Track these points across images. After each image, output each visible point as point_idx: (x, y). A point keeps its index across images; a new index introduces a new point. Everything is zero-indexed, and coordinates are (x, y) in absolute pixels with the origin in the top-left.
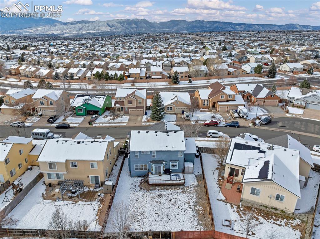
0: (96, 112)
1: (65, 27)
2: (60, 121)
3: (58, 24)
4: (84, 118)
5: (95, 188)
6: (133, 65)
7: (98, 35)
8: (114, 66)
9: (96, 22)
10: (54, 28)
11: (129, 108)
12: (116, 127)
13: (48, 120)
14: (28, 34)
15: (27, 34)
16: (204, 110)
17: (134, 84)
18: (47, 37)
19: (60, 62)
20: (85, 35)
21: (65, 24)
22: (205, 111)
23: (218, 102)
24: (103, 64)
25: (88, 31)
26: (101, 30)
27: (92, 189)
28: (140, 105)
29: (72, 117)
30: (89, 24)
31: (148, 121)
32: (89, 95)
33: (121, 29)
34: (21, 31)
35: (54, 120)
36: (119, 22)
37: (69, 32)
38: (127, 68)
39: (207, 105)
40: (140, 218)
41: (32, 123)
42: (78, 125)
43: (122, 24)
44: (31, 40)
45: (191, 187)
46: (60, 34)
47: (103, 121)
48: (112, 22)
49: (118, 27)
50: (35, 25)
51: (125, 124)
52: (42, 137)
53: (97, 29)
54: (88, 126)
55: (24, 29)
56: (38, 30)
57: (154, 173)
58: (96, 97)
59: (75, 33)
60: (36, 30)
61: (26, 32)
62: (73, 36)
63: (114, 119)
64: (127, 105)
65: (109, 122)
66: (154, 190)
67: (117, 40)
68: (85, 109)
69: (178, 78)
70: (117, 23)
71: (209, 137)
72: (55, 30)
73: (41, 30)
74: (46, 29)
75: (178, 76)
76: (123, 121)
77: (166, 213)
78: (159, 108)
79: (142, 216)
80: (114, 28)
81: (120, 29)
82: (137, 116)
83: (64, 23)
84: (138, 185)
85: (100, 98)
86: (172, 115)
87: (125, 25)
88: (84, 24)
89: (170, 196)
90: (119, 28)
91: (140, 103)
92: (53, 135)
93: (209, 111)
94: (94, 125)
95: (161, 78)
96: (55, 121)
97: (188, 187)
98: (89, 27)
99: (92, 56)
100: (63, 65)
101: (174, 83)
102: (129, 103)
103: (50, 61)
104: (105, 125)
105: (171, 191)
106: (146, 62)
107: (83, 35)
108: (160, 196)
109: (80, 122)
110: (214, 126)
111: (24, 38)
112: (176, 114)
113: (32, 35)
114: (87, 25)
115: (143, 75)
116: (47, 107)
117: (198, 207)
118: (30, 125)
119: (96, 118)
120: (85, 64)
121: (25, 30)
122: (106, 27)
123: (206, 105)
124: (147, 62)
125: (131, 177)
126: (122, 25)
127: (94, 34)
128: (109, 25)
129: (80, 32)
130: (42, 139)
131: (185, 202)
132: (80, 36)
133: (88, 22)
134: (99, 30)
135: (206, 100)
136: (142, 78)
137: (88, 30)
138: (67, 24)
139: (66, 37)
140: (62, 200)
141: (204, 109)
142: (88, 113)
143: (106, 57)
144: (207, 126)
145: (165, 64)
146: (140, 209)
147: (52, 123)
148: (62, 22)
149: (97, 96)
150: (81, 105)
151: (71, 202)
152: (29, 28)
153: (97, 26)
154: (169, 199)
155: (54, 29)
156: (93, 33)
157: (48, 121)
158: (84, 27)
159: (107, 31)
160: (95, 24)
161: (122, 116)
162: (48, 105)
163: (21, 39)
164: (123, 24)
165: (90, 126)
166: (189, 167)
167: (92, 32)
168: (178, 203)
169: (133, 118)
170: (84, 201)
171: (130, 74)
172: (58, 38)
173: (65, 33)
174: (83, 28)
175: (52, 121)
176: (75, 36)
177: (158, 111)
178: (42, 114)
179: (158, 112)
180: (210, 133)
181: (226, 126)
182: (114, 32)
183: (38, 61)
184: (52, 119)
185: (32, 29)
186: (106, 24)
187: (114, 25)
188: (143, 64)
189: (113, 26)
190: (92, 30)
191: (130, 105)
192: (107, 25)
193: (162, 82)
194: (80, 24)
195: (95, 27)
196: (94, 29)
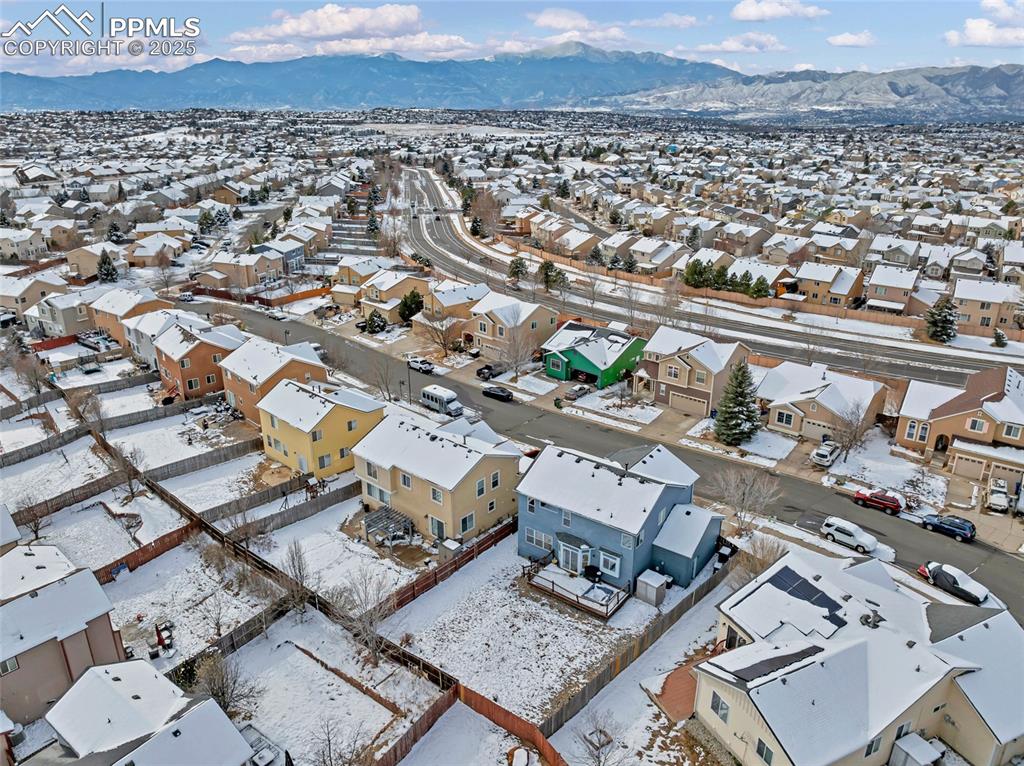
0: (591, 379)
1: (746, 89)
2: (503, 379)
3: (727, 82)
4: (557, 385)
5: (433, 546)
6: (842, 248)
7: (849, 122)
8: (782, 243)
9: (852, 75)
10: (711, 93)
11: (670, 387)
12: (608, 430)
13: (481, 370)
14: (638, 107)
15: (633, 110)
16: (902, 453)
17: (794, 315)
18: (683, 120)
19: (641, 211)
20: (805, 118)
21: (748, 81)
22: (904, 456)
23: (955, 437)
24: (750, 235)
25: (816, 107)
26: (863, 105)
27: (426, 546)
28: (700, 386)
29: (534, 376)
30: (826, 83)
31: (704, 438)
32: (594, 330)
33: (939, 101)
34: (620, 99)
35: (491, 374)
36: (937, 77)
37: (754, 106)
38: (821, 256)
39: (922, 438)
40: (451, 635)
41: (449, 370)
42: (533, 398)
43: (946, 86)
44: (636, 126)
45: (618, 632)
46: (726, 113)
47: (594, 406)
48: (909, 76)
49: (927, 96)
50: (663, 82)
51: (635, 429)
52: (436, 406)
53: (849, 99)
54: (552, 408)
55: (630, 94)
56: (665, 98)
57: (561, 566)
58: (607, 338)
59: (772, 112)
60: (659, 98)
61: (633, 102)
62: (764, 120)
63: (620, 407)
64: (663, 377)
65: (606, 412)
66: (536, 600)
67: (901, 142)
68: (568, 363)
69: (952, 322)
70: (929, 79)
71: (825, 536)
72: (714, 99)
73: (675, 97)
74: (687, 97)
75: (950, 315)
76: (638, 420)
77: (504, 655)
78: (736, 410)
79: (457, 635)
80: (912, 97)
81: (935, 103)
82: (686, 415)
83: (748, 77)
84: (513, 577)
85: (617, 342)
86: (784, 439)
87: (960, 87)
88: (809, 83)
89: (551, 629)
90: (933, 98)
91: (701, 380)
92: (461, 409)
93: (917, 461)
94: (565, 410)
95: (898, 312)
96: (494, 376)
97: (612, 629)
98: (822, 91)
99: (754, 199)
100: (646, 223)
101: (931, 337)
102: (670, 374)
103: (621, 205)
104: (589, 416)
105: (565, 620)
106: (890, 246)
107: (796, 117)
108: (531, 617)
109: (542, 392)
110: (883, 510)
111: (622, 120)
112: (802, 440)
113: (646, 111)
114: (818, 87)
115: (843, 289)
116: (491, 338)
117: (582, 676)
118: (442, 374)
119: (582, 393)
120: (701, 226)
121: (632, 96)
122: (885, 92)
123: (915, 439)
124: (894, 247)
125: (519, 554)
126: (947, 90)
127: (836, 117)
128: (894, 88)
129: (791, 108)
130: (438, 412)
131: (565, 654)
132: (788, 119)
133: (824, 76)
134: (855, 104)
135: (920, 421)
136: (835, 300)
137: (817, 103)
138: (753, 82)
139: (743, 121)
140: (364, 544)
141: (907, 448)
142: (574, 376)
143: (795, 208)
144: (860, 502)
145: (959, 261)
146: (468, 621)
147: (486, 379)
148: (742, 75)
149: (612, 337)
150: (561, 352)
151: (375, 554)
152: (642, 92)
153: (851, 89)
154: (542, 633)
155: (711, 96)
156: (832, 113)
157: (479, 373)
158: (808, 91)
159: (883, 107)
160: (845, 84)
161: (647, 404)
162: (494, 335)
163: (612, 122)
164: (952, 85)
165: (555, 409)
166: (647, 584)
167: (831, 109)
168: (552, 648)
169: (673, 416)
170: (394, 560)
171: (800, 280)
172: (713, 125)
173: (743, 108)
174: (803, 96)
175: (487, 375)
176: (770, 120)
177: (733, 416)
178: (478, 352)
179: (732, 418)
180: (828, 525)
181: (924, 525)
182: (909, 112)
183: (596, 202)
184: (488, 372)
185: (649, 95)
186: (885, 82)
187: (913, 88)
188: (879, 252)
189: (911, 90)
190: (830, 102)
191: (673, 381)
192: (888, 87)
193: (892, 325)
194: (797, 83)
195: (844, 94)
196: (840, 99)
